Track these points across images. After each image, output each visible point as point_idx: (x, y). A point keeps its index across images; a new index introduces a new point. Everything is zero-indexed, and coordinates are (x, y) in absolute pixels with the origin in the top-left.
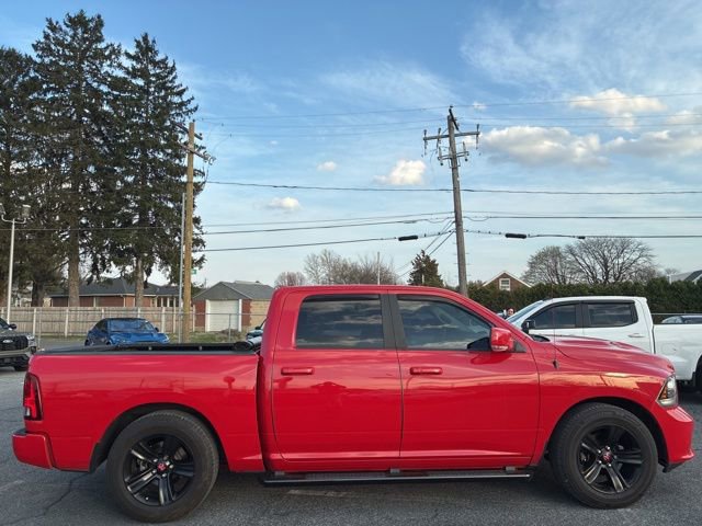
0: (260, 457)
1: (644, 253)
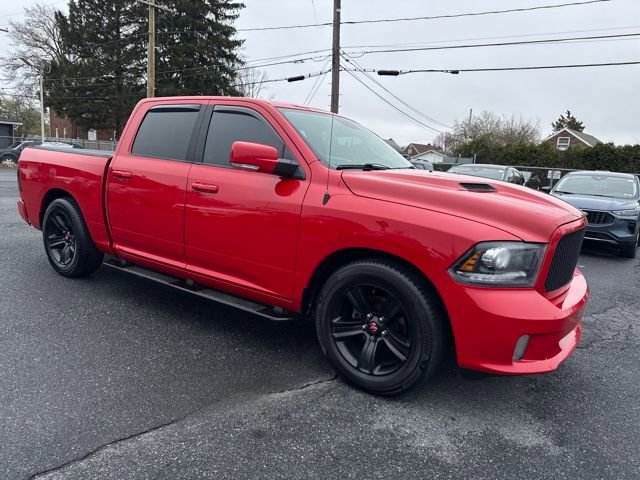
0: (108, 244)
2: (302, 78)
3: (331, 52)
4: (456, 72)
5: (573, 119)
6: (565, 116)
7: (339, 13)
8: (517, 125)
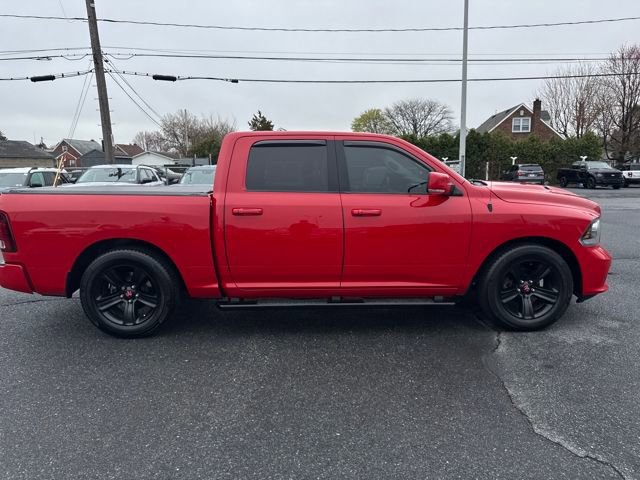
0: (216, 286)
1: (446, 115)
2: (52, 78)
3: (90, 51)
4: (236, 81)
5: (264, 119)
6: (258, 115)
7: (94, 8)
8: (215, 123)
